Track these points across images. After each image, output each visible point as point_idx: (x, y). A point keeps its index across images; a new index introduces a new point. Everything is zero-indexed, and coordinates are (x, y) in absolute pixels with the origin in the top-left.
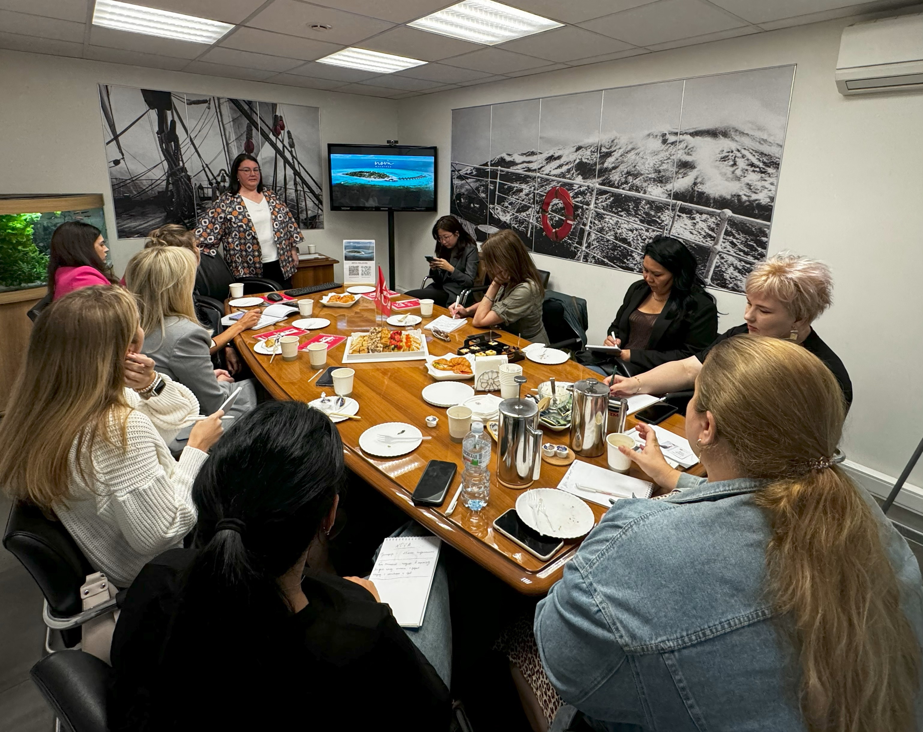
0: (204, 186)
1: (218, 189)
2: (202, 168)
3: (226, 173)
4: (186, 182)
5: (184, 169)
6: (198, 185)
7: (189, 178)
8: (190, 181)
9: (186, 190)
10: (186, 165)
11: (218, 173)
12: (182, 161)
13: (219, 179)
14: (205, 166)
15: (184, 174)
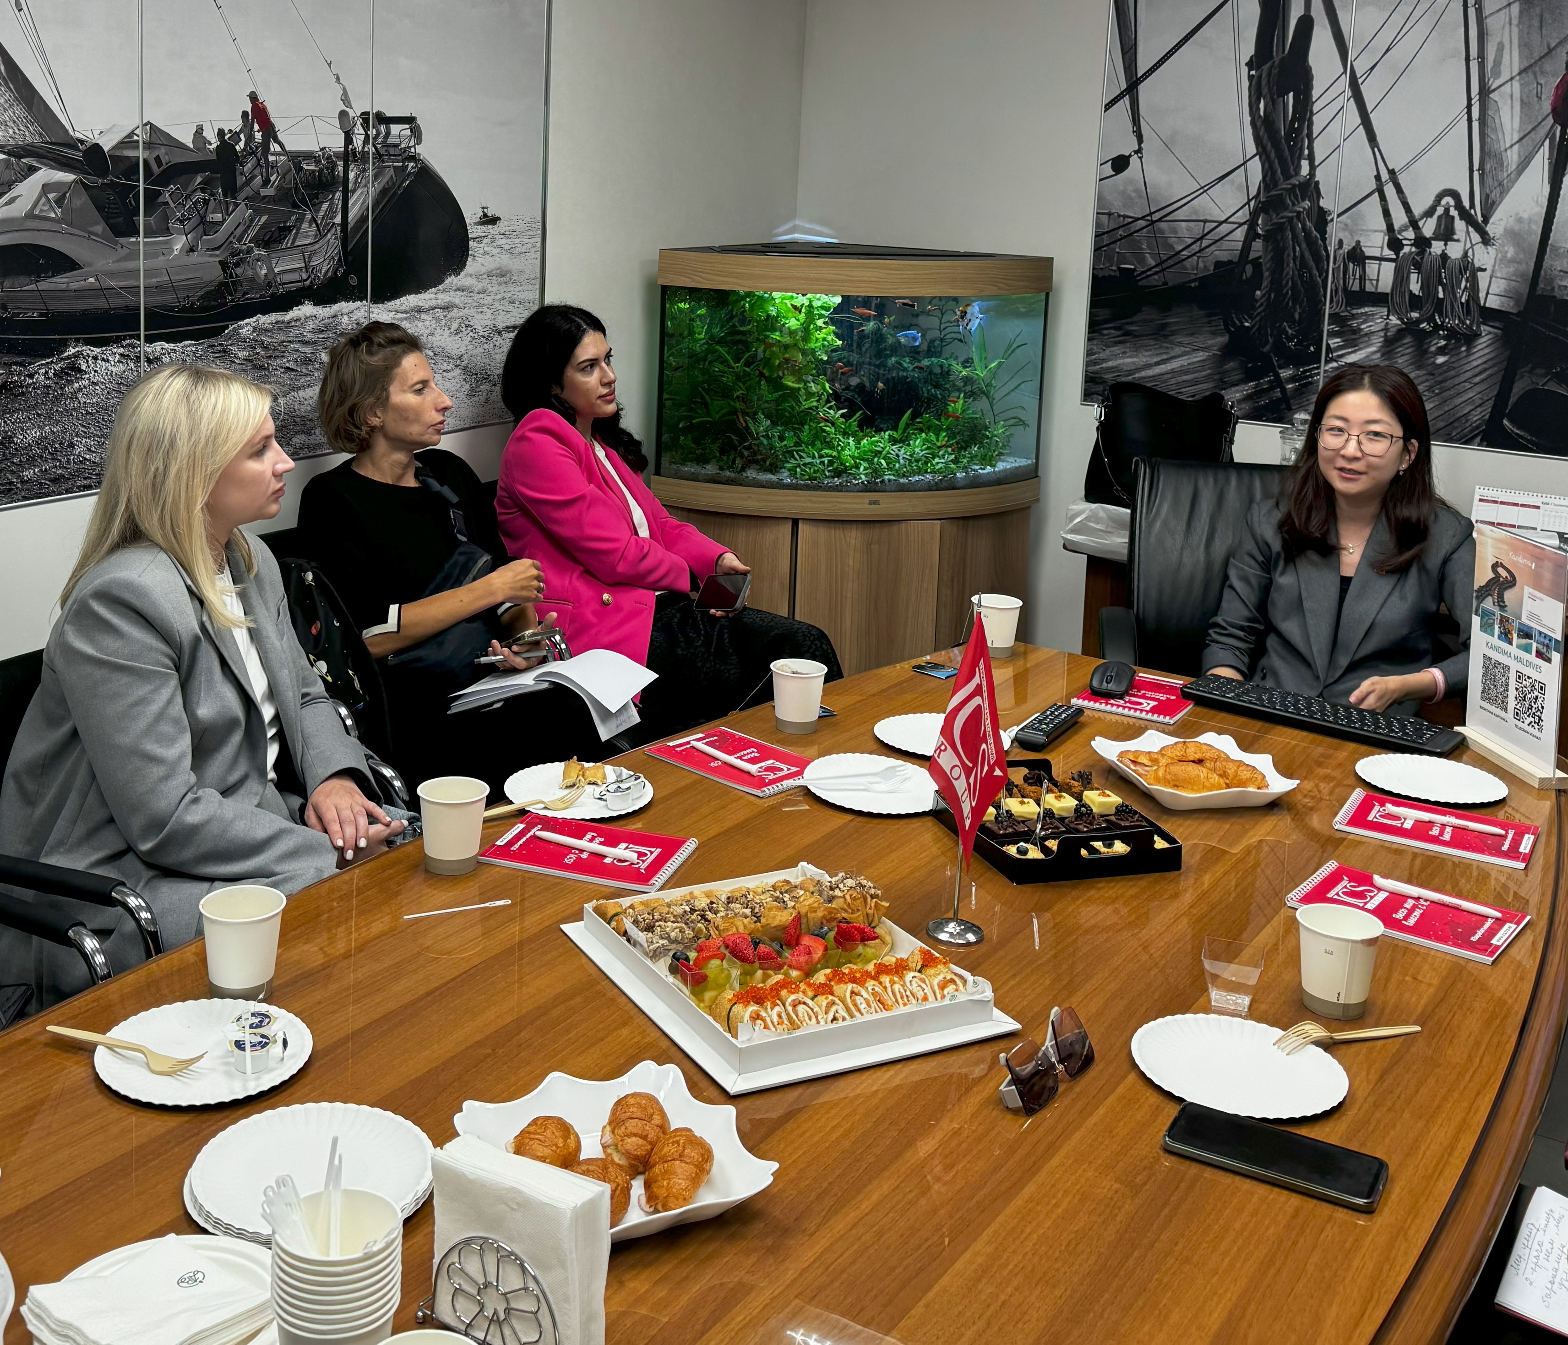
0: (1368, 252)
1: (1418, 266)
2: (1373, 185)
3: (1459, 205)
4: (1308, 235)
5: (1310, 188)
6: (1346, 248)
7: (1322, 218)
8: (1323, 232)
9: (1303, 264)
10: (1319, 175)
11: (1429, 202)
12: (1311, 158)
13: (1428, 228)
14: (1385, 176)
15: (1307, 204)
